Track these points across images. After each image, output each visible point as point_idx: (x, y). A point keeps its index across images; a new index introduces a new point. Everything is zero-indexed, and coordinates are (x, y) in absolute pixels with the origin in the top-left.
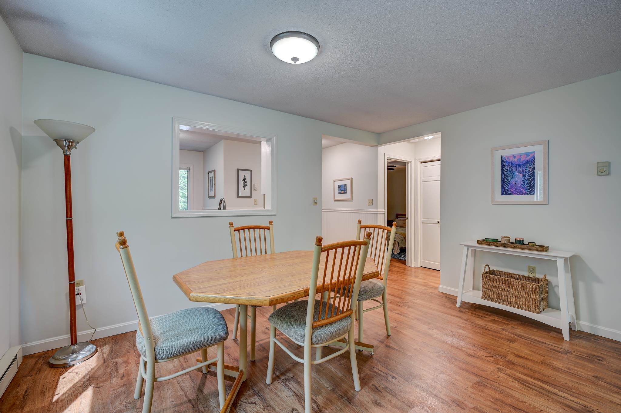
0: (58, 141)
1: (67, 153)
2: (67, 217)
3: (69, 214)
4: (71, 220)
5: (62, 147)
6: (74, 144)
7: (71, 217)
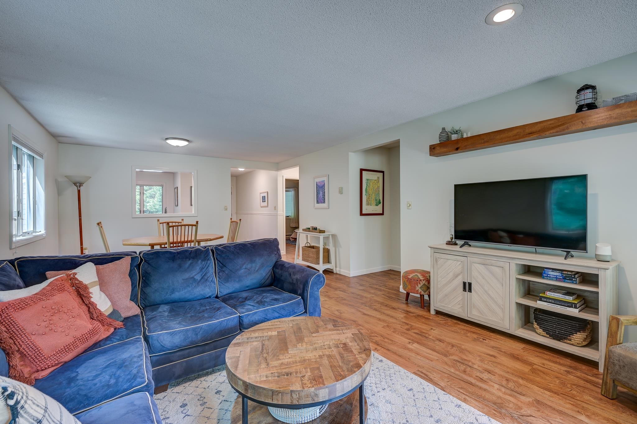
0: (75, 184)
1: (79, 189)
2: (79, 217)
3: (80, 216)
4: (81, 219)
5: (77, 186)
6: (82, 185)
7: (81, 217)
